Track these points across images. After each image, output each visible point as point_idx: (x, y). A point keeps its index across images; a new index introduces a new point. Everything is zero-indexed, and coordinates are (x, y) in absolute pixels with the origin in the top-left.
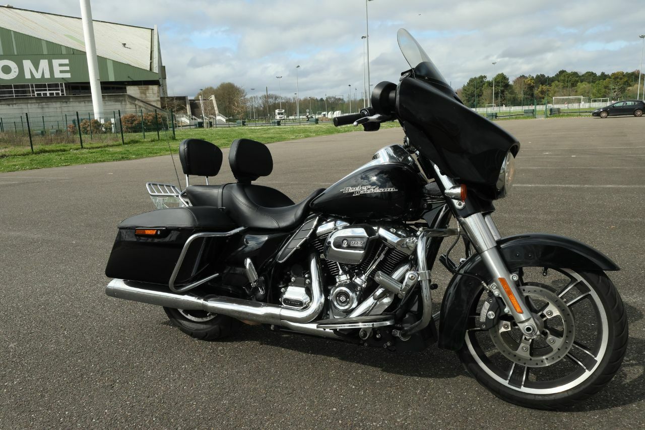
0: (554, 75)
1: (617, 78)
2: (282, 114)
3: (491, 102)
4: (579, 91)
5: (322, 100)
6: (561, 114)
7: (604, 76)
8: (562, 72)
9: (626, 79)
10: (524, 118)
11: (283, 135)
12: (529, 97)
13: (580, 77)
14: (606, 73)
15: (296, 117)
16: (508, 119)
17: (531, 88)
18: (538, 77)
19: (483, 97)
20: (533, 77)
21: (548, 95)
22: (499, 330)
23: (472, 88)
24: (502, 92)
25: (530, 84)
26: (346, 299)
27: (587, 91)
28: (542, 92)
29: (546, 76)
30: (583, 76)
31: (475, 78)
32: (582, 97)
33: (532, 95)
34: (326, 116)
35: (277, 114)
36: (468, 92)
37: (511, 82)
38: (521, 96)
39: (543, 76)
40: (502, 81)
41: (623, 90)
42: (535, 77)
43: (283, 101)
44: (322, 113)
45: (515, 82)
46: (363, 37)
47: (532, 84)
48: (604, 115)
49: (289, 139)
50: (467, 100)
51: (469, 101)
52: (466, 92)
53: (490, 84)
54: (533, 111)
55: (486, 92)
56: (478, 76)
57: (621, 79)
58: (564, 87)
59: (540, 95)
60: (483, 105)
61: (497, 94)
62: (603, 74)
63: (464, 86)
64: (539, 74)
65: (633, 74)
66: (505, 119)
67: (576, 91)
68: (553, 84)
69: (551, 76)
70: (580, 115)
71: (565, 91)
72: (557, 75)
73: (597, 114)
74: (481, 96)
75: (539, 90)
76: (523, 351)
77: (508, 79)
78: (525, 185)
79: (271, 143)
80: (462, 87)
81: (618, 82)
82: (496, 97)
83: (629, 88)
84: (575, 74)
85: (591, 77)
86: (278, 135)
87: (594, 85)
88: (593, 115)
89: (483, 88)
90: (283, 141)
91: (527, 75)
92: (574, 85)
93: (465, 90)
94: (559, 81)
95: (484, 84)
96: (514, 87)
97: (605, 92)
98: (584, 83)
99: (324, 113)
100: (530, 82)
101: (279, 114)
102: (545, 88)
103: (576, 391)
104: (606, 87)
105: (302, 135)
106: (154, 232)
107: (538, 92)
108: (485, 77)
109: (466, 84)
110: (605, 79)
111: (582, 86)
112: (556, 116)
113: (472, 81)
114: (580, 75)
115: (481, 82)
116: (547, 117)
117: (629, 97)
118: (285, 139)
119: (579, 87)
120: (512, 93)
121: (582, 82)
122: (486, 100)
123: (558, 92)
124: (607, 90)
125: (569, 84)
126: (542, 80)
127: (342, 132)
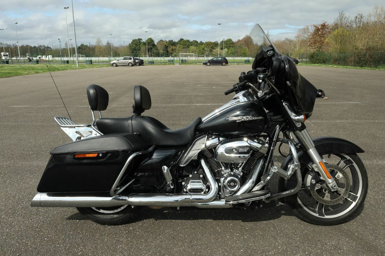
0: (178, 41)
1: (208, 44)
2: (7, 55)
3: (145, 54)
4: (191, 50)
5: (35, 47)
6: (187, 63)
7: (202, 43)
8: (182, 40)
9: (212, 45)
10: (168, 64)
11: (17, 71)
12: (166, 52)
13: (190, 43)
14: (203, 42)
15: (18, 58)
16: (160, 64)
17: (166, 47)
18: (169, 41)
19: (141, 51)
20: (167, 41)
21: (175, 51)
22: (315, 189)
23: (134, 45)
24: (151, 48)
25: (166, 45)
26: (235, 184)
27: (194, 51)
28: (172, 50)
29: (174, 41)
30: (192, 42)
31: (136, 40)
32: (194, 54)
33: (167, 51)
34: (41, 58)
35: (2, 55)
36: (132, 47)
37: (156, 44)
38: (161, 51)
39: (172, 41)
40: (150, 42)
41: (211, 51)
42: (168, 41)
43: (5, 46)
44: (38, 56)
45: (158, 43)
46: (65, 8)
47: (167, 45)
48: (208, 64)
49: (24, 74)
50: (132, 52)
51: (133, 53)
52: (131, 47)
53: (144, 44)
54: (173, 61)
55: (143, 48)
56: (137, 38)
57: (210, 45)
58: (183, 48)
59: (172, 51)
60: (141, 56)
61: (148, 49)
62: (201, 42)
63: (130, 44)
64: (170, 40)
65: (215, 43)
66: (158, 64)
67: (189, 51)
68: (178, 46)
69: (176, 41)
70: (196, 64)
71: (184, 50)
72: (179, 41)
73: (205, 64)
74: (140, 50)
75: (171, 48)
76: (327, 197)
77: (154, 41)
78: (206, 104)
79: (10, 77)
80: (128, 44)
81: (209, 47)
82: (148, 51)
83: (214, 50)
84: (188, 41)
85: (195, 43)
86: (14, 71)
87: (198, 47)
88: (203, 64)
89: (141, 46)
90: (20, 75)
91: (164, 40)
92: (188, 47)
93: (130, 46)
94: (180, 44)
95: (141, 43)
96: (157, 46)
97: (203, 52)
98: (192, 46)
99: (39, 56)
100: (165, 44)
101: (4, 55)
102: (174, 47)
103: (350, 213)
104: (203, 49)
105: (33, 72)
106: (96, 155)
107: (170, 49)
108: (141, 39)
109: (131, 43)
110: (202, 45)
111: (192, 48)
112: (184, 64)
113: (134, 41)
114: (191, 42)
115: (139, 42)
116: (180, 64)
117: (214, 55)
118: (20, 74)
119: (190, 48)
120: (157, 49)
121: (191, 45)
122: (143, 53)
123: (181, 50)
124: (204, 51)
125: (186, 46)
126: (172, 43)
127: (61, 70)
